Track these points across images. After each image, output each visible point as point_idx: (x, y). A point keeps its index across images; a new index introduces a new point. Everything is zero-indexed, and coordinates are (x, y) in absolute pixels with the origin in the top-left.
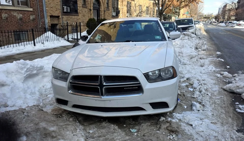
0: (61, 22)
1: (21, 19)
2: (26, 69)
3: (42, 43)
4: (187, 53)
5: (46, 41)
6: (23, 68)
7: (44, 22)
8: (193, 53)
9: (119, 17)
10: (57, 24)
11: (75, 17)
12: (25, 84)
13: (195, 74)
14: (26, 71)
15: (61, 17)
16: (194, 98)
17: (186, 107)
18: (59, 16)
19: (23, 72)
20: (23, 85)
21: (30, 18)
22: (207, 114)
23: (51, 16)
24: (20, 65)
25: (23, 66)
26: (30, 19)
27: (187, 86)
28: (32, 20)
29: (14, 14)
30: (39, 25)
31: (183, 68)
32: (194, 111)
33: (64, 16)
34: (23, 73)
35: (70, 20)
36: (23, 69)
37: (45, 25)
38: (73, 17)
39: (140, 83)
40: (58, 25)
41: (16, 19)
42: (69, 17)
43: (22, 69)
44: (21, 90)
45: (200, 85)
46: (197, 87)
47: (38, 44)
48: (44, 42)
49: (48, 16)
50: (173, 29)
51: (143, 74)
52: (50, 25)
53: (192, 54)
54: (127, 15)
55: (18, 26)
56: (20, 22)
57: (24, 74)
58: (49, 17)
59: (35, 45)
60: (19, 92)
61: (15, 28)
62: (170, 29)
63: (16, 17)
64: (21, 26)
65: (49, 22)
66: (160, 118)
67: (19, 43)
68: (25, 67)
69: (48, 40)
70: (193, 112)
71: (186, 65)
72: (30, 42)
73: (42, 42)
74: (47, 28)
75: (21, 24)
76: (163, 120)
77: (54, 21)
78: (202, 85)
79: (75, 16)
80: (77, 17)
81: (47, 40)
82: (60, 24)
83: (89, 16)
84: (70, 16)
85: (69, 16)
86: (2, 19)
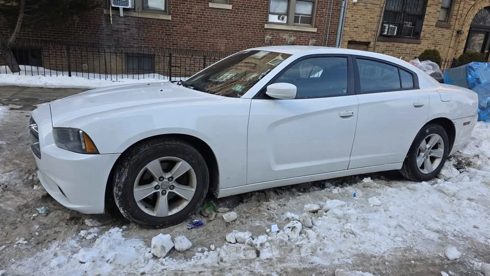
1: (293, 44)
11: (411, 45)
15: (372, 43)
18: (370, 43)
21: (309, 43)
23: (351, 42)
29: (284, 37)
33: (381, 43)
35: (393, 51)
38: (405, 45)
41: (285, 43)
42: (394, 45)
49: (344, 41)
51: (53, 128)
58: (347, 43)
63: (285, 41)
79: (408, 43)
80: (415, 45)
83: (452, 45)
84: (396, 44)
85: (392, 43)
86: (264, 42)
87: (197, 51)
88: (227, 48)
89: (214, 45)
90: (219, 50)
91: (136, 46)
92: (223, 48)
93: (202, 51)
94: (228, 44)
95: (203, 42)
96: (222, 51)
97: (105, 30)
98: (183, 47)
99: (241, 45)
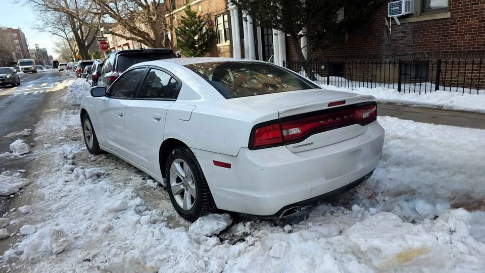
91: (411, 53)
97: (386, 41)
98: (464, 48)
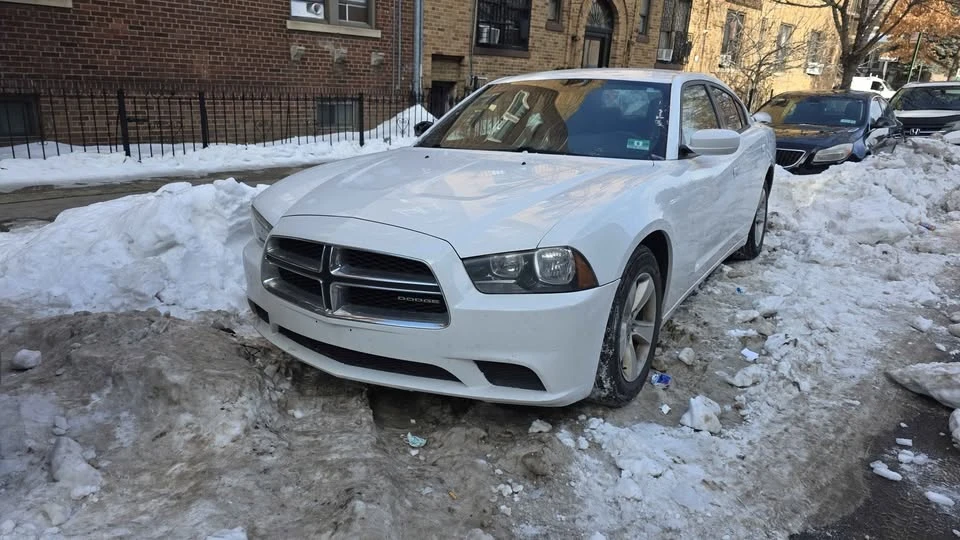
0: (465, 76)
1: (343, 62)
2: (236, 207)
3: (385, 140)
4: (864, 221)
5: (400, 135)
6: (228, 202)
7: (413, 73)
8: (889, 222)
9: (688, 67)
10: (452, 84)
11: (517, 61)
12: (229, 250)
13: (822, 304)
14: (238, 212)
15: (467, 59)
16: (732, 385)
17: (666, 409)
18: (463, 57)
19: (227, 212)
20: (225, 251)
21: (370, 59)
22: (714, 450)
23: (437, 57)
24: (222, 193)
25: (229, 197)
26: (369, 63)
27: (744, 341)
28: (374, 66)
29: (326, 47)
30: (396, 84)
31: (794, 273)
32: (683, 428)
33: (480, 58)
34: (228, 217)
35: (496, 71)
36: (229, 205)
37: (413, 85)
38: (511, 61)
39: (437, 289)
40: (456, 86)
41: (328, 61)
42: (496, 61)
43: (225, 204)
44: (214, 263)
45: (788, 344)
46: (775, 347)
47: (374, 140)
48: (393, 137)
49: (426, 55)
50: (854, 122)
51: (463, 259)
52: (430, 83)
53: (881, 225)
54: (719, 61)
55: (332, 81)
56: (339, 70)
57: (231, 219)
58: (430, 59)
59: (362, 143)
60: (207, 269)
61: (320, 89)
62: (842, 121)
63: (329, 56)
64: (343, 82)
65: (429, 74)
66: (530, 425)
67: (315, 135)
68: (234, 201)
69: (406, 130)
70: (675, 432)
71: (817, 266)
72: (349, 134)
73: (387, 136)
74: (417, 92)
75: (340, 77)
76: (540, 432)
77: (444, 72)
78: (795, 345)
79: (514, 57)
80: (523, 61)
81: (403, 132)
82: (463, 83)
83: (567, 60)
84: (499, 58)
85: (494, 58)
86: (289, 58)
87: (146, 80)
88: (217, 72)
89: (185, 66)
90: (196, 76)
92: (205, 73)
93: (157, 80)
94: (217, 63)
95: (160, 60)
96: (204, 78)
98: (112, 73)
99: (245, 64)
